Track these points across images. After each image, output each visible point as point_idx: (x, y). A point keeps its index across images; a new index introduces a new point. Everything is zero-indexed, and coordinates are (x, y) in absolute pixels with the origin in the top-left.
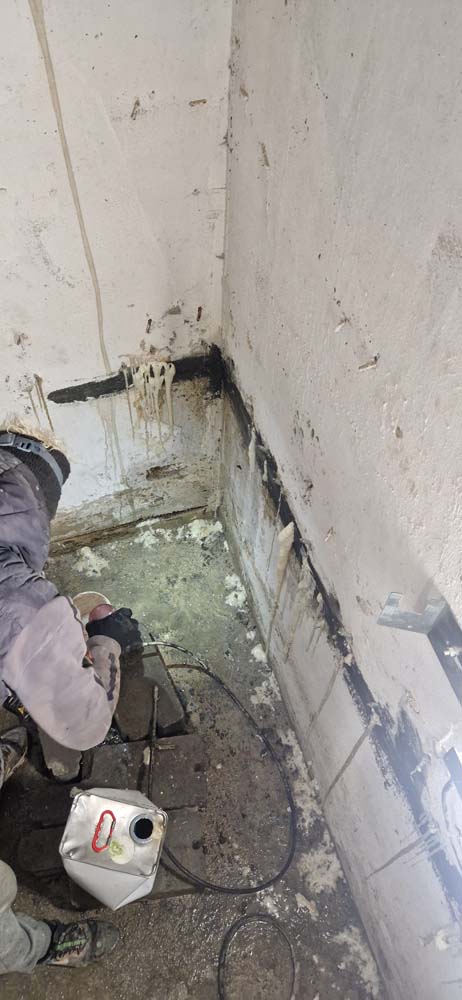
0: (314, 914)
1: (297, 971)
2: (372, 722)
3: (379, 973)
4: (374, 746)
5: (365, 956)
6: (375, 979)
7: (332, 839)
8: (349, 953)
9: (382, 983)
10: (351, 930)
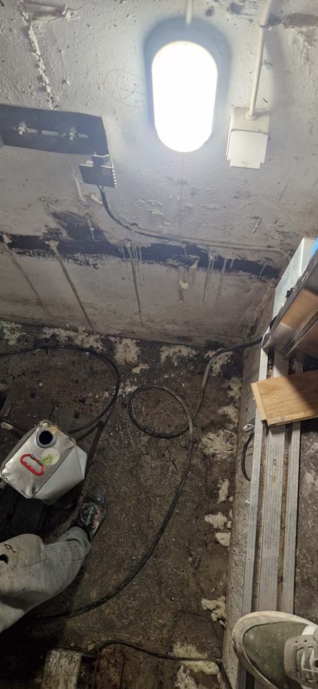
0: (146, 367)
1: (166, 389)
2: (55, 249)
3: (187, 346)
4: (70, 260)
5: (177, 349)
6: (189, 350)
7: (115, 336)
8: (172, 357)
9: (192, 347)
10: (162, 351)
